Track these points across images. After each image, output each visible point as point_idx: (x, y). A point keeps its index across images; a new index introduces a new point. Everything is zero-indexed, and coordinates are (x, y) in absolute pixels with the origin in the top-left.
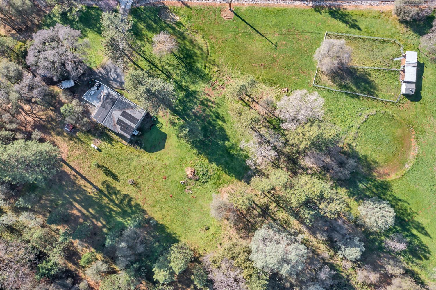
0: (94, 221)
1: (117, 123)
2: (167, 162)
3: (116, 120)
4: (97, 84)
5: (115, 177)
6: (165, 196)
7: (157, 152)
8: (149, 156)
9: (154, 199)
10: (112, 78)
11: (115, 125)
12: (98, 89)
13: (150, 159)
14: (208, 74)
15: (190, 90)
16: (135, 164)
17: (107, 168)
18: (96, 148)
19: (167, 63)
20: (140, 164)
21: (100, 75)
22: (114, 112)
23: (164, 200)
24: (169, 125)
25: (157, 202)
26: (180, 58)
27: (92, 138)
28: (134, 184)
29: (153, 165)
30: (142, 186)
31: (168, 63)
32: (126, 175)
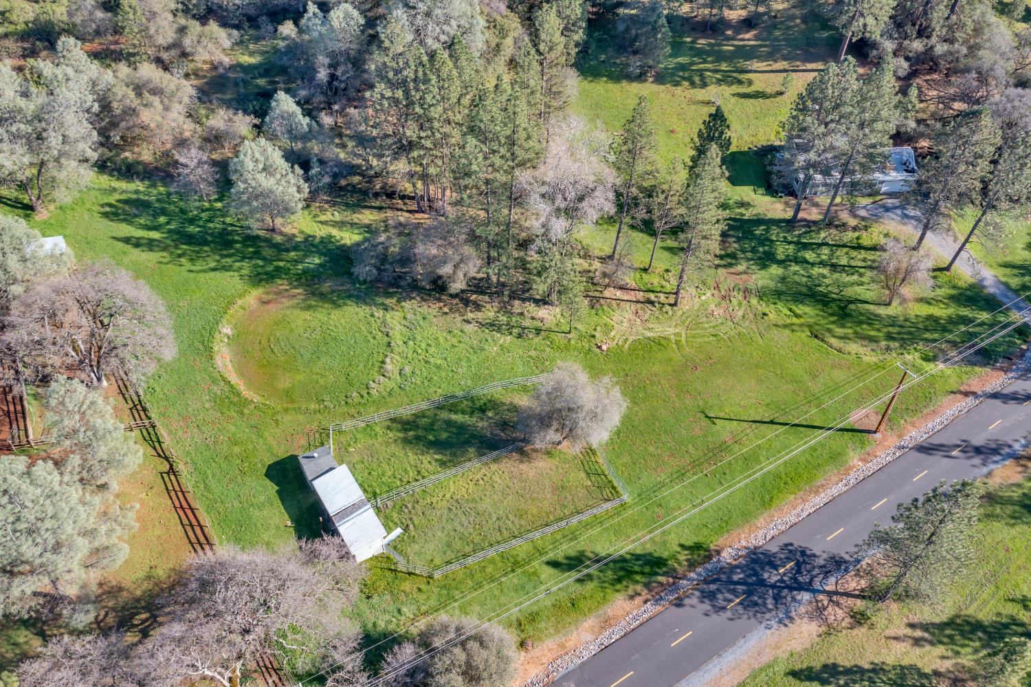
5: (743, 96)
10: (909, 207)
15: (775, 265)
17: (766, 98)
19: (862, 285)
24: (746, 200)
31: (859, 285)
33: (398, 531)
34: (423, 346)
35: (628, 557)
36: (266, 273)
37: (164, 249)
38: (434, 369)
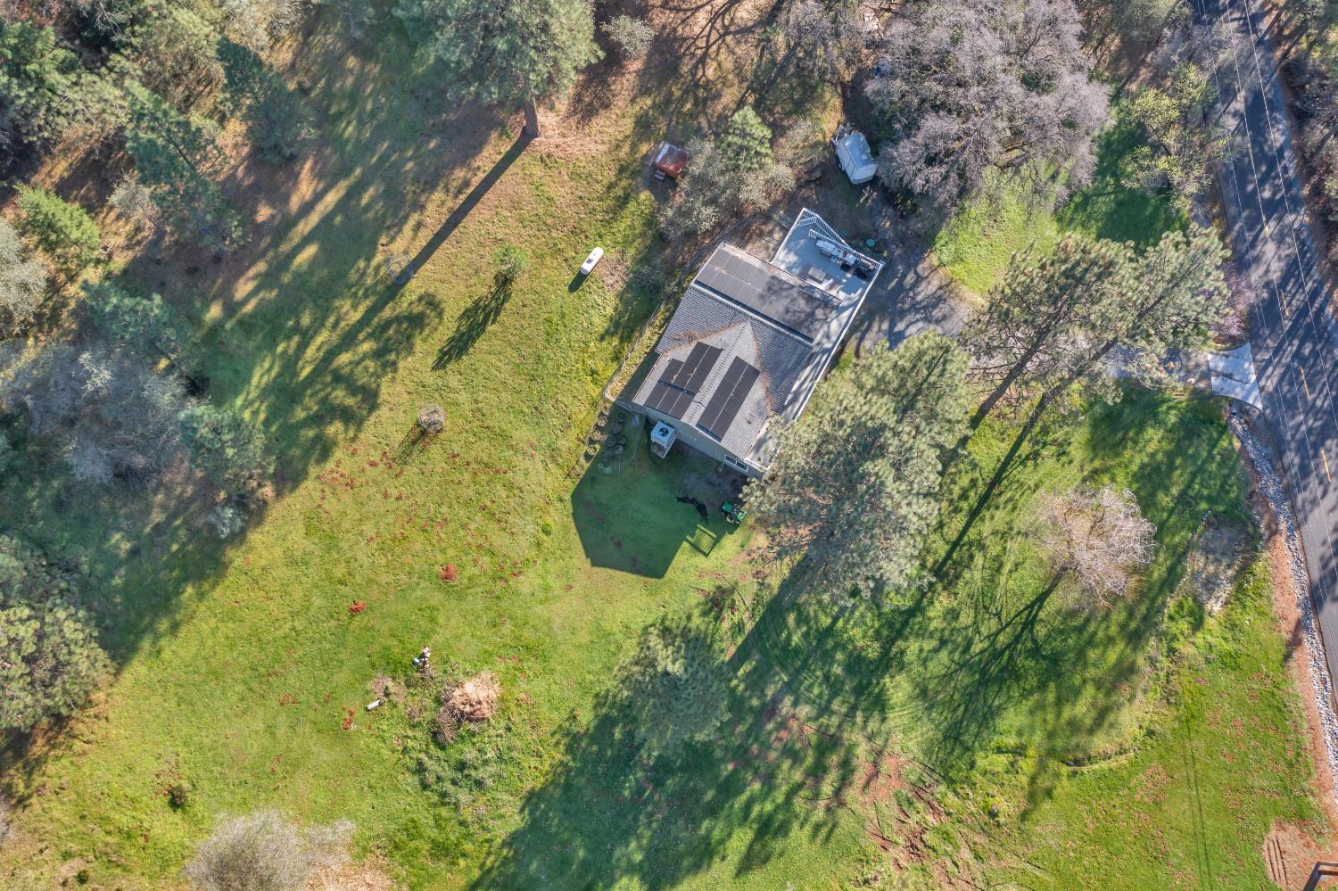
0: (261, 267)
1: (701, 348)
2: (527, 583)
3: (712, 341)
4: (868, 261)
5: (457, 347)
6: (358, 579)
7: (574, 536)
8: (554, 497)
9: (346, 525)
10: (900, 326)
11: (691, 338)
12: (845, 267)
13: (542, 503)
14: (972, 765)
15: (887, 680)
16: (517, 435)
17: (497, 313)
18: (587, 267)
19: (1001, 565)
20: (518, 460)
21: (910, 278)
22: (748, 329)
23: (339, 572)
24: (708, 585)
25: (331, 543)
26: (1030, 624)
27: (631, 252)
28: (423, 434)
29: (511, 519)
30: (411, 471)
31: (998, 570)
32: (463, 397)
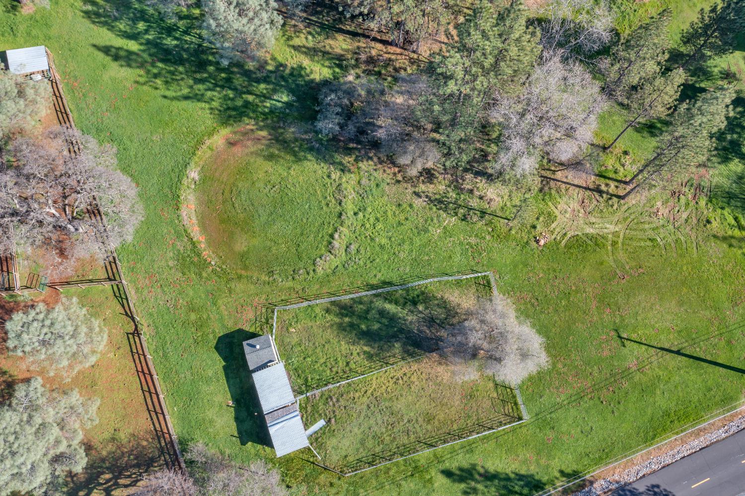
33: (321, 423)
34: (372, 220)
35: (513, 476)
36: (235, 109)
37: (142, 66)
38: (377, 248)
